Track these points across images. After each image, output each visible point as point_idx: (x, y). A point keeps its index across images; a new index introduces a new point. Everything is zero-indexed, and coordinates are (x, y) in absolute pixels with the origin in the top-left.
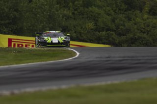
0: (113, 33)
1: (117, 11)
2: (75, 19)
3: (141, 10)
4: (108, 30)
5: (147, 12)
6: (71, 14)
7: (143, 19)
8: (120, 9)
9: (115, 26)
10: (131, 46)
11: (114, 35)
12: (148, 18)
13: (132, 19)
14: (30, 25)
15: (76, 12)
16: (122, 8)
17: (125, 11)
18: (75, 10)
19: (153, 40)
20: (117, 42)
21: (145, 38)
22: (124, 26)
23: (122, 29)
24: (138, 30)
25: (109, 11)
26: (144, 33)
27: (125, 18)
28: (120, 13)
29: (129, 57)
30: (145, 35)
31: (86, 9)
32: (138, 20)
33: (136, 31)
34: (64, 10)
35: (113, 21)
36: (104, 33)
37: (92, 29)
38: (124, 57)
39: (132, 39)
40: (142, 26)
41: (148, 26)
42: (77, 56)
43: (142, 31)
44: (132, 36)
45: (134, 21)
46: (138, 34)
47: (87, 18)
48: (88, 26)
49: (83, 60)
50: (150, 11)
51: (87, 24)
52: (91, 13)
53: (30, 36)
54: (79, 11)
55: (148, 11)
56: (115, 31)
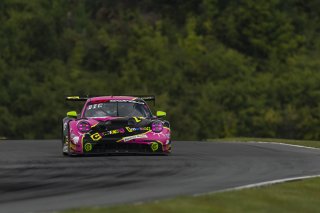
3: (65, 58)
12: (80, 77)
16: (23, 54)
17: (32, 60)
20: (13, 128)
22: (28, 93)
27: (31, 75)
38: (29, 163)
44: (44, 115)
55: (81, 61)
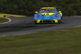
0: (27, 10)
2: (8, 4)
7: (41, 3)
13: (36, 3)
36: (22, 10)
47: (14, 3)
51: (14, 6)
52: (16, 1)
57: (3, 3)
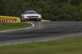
0: (52, 14)
1: (54, 3)
2: (32, 7)
4: (49, 12)
5: (69, 3)
6: (29, 4)
7: (67, 7)
8: (55, 2)
9: (53, 10)
10: (61, 21)
11: (52, 15)
13: (62, 7)
14: (8, 10)
15: (32, 3)
18: (32, 2)
19: (73, 18)
21: (68, 17)
23: (56, 12)
24: (65, 12)
25: (50, 2)
26: (68, 14)
28: (56, 4)
29: (60, 26)
30: (68, 15)
31: (38, 2)
32: (65, 7)
33: (64, 13)
34: (26, 2)
35: (52, 8)
36: (47, 14)
37: (41, 12)
39: (62, 17)
40: (67, 10)
41: (70, 10)
42: (33, 26)
43: (67, 13)
45: (62, 8)
46: (65, 15)
47: (38, 6)
48: (39, 10)
49: (36, 28)
50: (71, 2)
51: (38, 10)
52: (40, 4)
53: (9, 16)
54: (34, 3)
56: (53, 13)
57: (26, 6)
